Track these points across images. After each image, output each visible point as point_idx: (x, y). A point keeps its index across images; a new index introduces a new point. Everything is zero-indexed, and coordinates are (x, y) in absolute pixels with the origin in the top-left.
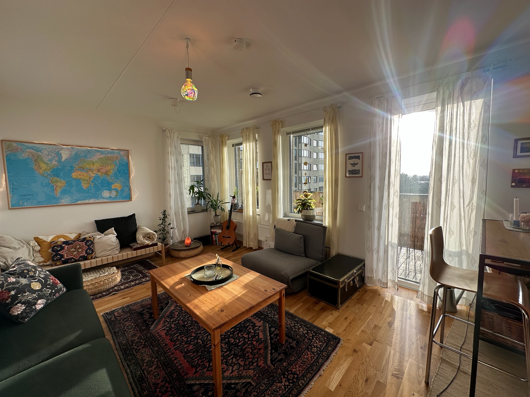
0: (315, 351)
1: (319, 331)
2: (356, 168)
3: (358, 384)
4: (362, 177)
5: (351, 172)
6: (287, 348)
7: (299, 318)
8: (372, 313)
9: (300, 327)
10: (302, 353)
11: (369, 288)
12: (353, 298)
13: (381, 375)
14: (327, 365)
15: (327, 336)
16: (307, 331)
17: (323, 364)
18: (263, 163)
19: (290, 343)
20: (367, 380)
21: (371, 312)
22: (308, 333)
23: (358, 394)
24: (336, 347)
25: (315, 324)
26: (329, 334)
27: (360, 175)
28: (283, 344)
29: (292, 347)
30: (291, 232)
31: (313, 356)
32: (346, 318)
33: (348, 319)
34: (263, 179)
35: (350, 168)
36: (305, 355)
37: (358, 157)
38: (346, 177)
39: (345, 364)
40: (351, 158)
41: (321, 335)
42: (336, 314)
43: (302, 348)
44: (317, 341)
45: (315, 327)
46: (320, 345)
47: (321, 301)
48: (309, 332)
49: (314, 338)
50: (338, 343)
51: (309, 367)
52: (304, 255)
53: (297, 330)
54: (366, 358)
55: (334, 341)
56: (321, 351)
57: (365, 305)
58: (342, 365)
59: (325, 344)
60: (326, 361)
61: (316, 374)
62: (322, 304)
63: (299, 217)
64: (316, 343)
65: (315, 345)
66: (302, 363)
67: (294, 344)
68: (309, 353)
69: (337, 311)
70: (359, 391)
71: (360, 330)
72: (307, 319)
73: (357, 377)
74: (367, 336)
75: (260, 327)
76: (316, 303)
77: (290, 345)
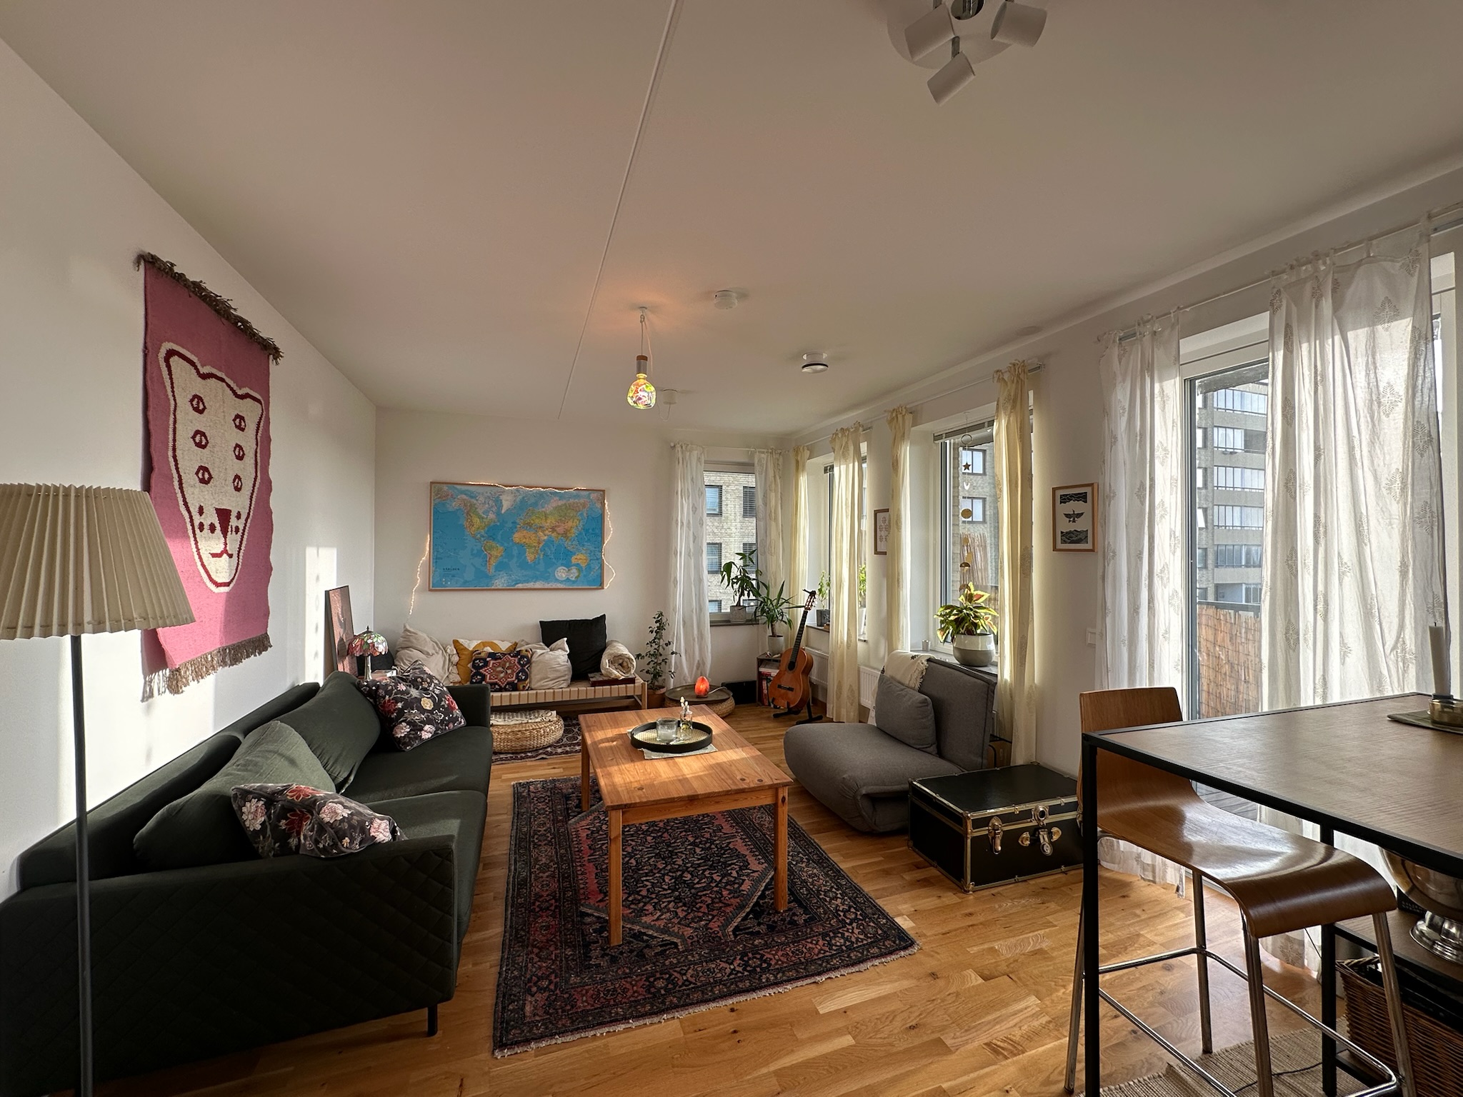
0: (838, 944)
1: (876, 916)
2: (1080, 525)
3: (888, 1025)
4: (1092, 550)
5: (1070, 537)
6: (784, 920)
7: (849, 881)
8: (1056, 926)
9: (839, 896)
10: (807, 938)
12: (1032, 882)
13: (958, 1034)
14: (843, 973)
15: (888, 929)
16: (850, 907)
17: (836, 968)
18: (876, 513)
19: (794, 914)
20: (912, 1028)
21: (1055, 923)
22: (849, 910)
23: (870, 1038)
24: (891, 953)
25: (880, 902)
26: (898, 928)
27: (1088, 546)
28: (780, 912)
29: (793, 923)
30: (913, 689)
31: (827, 949)
32: (971, 914)
33: (972, 918)
34: (876, 552)
35: (1064, 525)
36: (811, 943)
37: (1082, 497)
38: (1055, 549)
39: (888, 986)
40: (1065, 499)
41: (874, 923)
42: (950, 898)
43: (812, 930)
44: (856, 931)
45: (875, 906)
46: (857, 939)
47: (931, 866)
48: (853, 910)
49: (855, 925)
50: (905, 948)
51: (802, 963)
52: (933, 749)
53: (828, 899)
54: (949, 995)
55: (897, 942)
56: (850, 949)
57: (1053, 906)
58: (879, 984)
59: (869, 940)
60: (847, 966)
61: (806, 977)
62: (934, 872)
63: (947, 652)
64: (853, 932)
65: (846, 934)
66: (793, 952)
67: (801, 920)
68: (821, 942)
69: (961, 895)
70: (878, 1036)
71: (986, 946)
72: (868, 888)
73: (895, 1016)
74: (994, 961)
75: (754, 872)
76: (918, 867)
77: (791, 918)
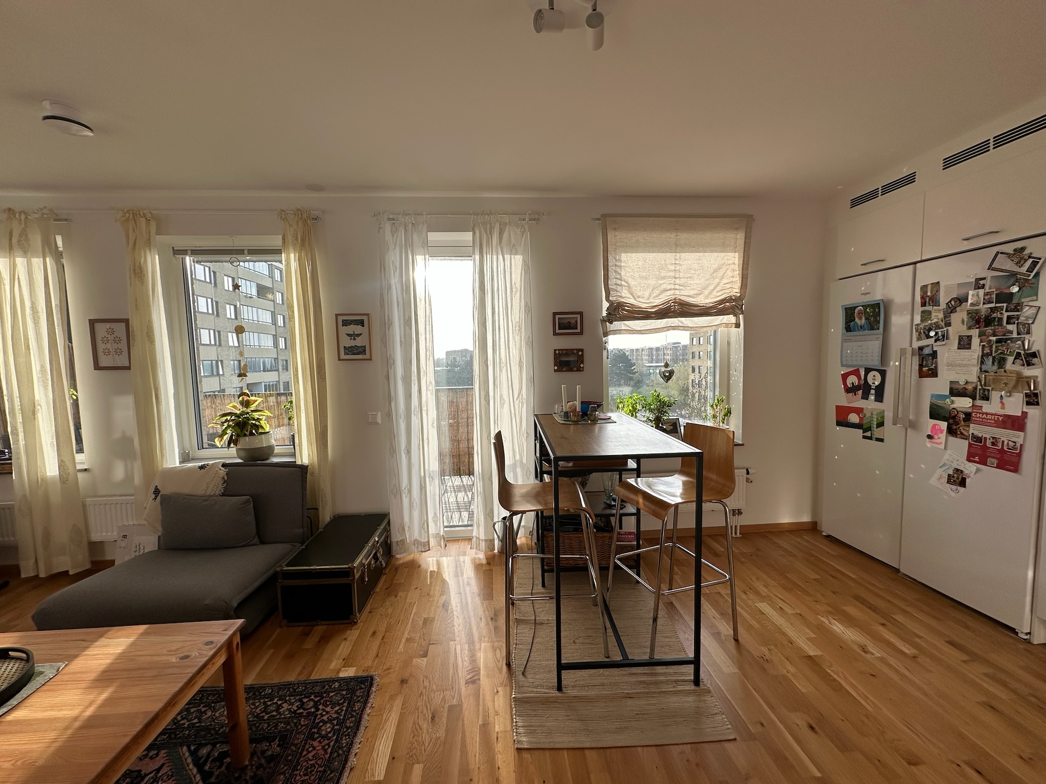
0: (329, 730)
1: (327, 687)
2: (359, 342)
3: (422, 733)
4: (370, 359)
5: (350, 350)
8: (415, 603)
10: (301, 754)
11: (401, 562)
12: (378, 590)
13: (452, 694)
14: (359, 741)
15: (347, 685)
16: (300, 700)
17: (351, 745)
18: (92, 323)
20: (433, 718)
21: (413, 601)
22: (303, 703)
23: (425, 751)
26: (351, 679)
27: (367, 356)
31: (327, 742)
32: (374, 633)
33: (378, 634)
34: (97, 367)
36: (309, 752)
37: (362, 323)
38: (339, 360)
39: (393, 715)
40: (346, 323)
41: (332, 692)
42: (353, 634)
43: (296, 745)
44: (328, 709)
45: (316, 682)
46: (336, 712)
47: (314, 626)
48: (305, 700)
49: (321, 707)
50: (371, 685)
51: (325, 771)
53: (274, 713)
54: (423, 682)
55: (363, 686)
56: (341, 723)
57: (400, 594)
58: (386, 721)
59: (346, 704)
60: (355, 734)
61: (341, 774)
64: (327, 713)
66: (305, 775)
68: (315, 744)
69: (354, 628)
70: (427, 745)
71: (404, 640)
73: (418, 724)
74: (416, 644)
76: (307, 634)
